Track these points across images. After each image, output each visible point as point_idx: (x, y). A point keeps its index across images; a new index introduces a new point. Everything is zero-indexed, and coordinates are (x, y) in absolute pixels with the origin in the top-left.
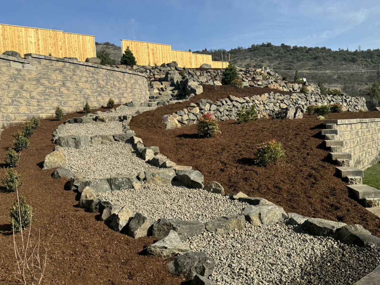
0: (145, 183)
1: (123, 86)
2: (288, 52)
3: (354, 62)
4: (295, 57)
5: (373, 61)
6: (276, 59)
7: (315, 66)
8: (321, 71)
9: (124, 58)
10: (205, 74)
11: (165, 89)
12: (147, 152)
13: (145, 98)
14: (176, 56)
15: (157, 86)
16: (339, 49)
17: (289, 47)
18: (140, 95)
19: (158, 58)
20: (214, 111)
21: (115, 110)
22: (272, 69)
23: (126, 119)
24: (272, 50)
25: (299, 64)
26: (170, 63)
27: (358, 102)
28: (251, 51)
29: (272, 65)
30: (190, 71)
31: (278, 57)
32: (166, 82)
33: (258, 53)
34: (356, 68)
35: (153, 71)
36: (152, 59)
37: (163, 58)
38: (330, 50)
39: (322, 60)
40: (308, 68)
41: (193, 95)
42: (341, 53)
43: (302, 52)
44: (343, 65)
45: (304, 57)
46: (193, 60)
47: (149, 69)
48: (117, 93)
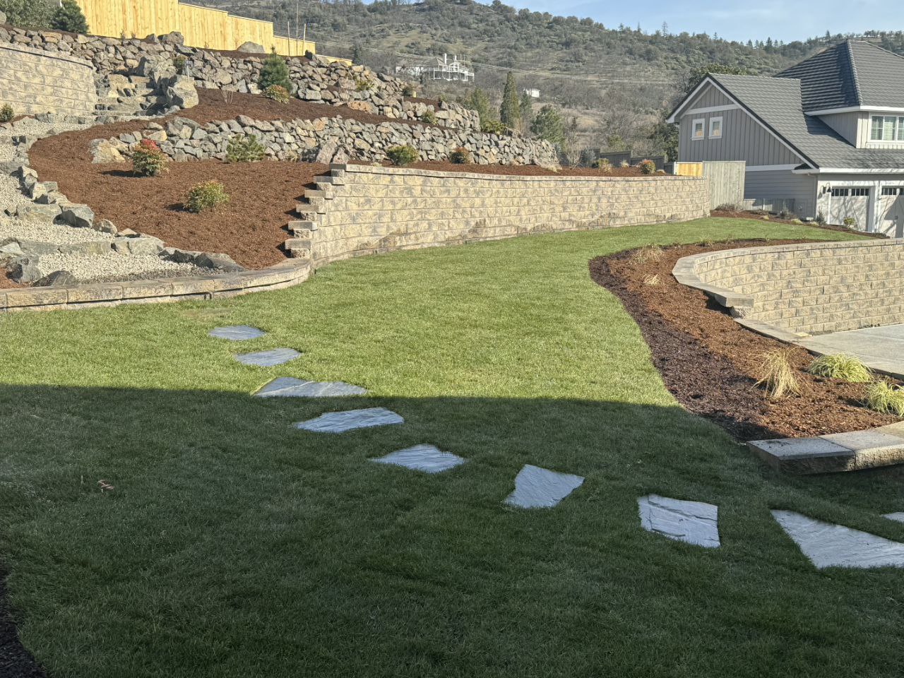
0: (16, 219)
1: (37, 80)
2: (507, 23)
3: (649, 60)
4: (523, 36)
5: (690, 62)
6: (479, 36)
7: (564, 63)
8: (576, 75)
9: (58, 16)
10: (241, 66)
11: (132, 92)
12: (35, 188)
13: (85, 106)
14: (190, 18)
15: (119, 85)
16: (622, 26)
17: (511, 10)
18: (73, 101)
19: (147, 19)
20: (201, 140)
21: (12, 125)
22: (469, 62)
23: (25, 142)
24: (471, 14)
25: (529, 54)
26: (166, 35)
27: (524, 147)
28: (423, 10)
29: (470, 50)
30: (207, 57)
31: (484, 34)
32: (139, 77)
33: (438, 18)
34: (653, 73)
35: (122, 49)
36: (132, 21)
37: (158, 19)
38: (601, 26)
39: (581, 49)
40: (550, 66)
41: (177, 108)
42: (623, 35)
43: (539, 26)
44: (625, 64)
45: (543, 39)
46: (230, 30)
47: (114, 46)
48: (23, 94)
